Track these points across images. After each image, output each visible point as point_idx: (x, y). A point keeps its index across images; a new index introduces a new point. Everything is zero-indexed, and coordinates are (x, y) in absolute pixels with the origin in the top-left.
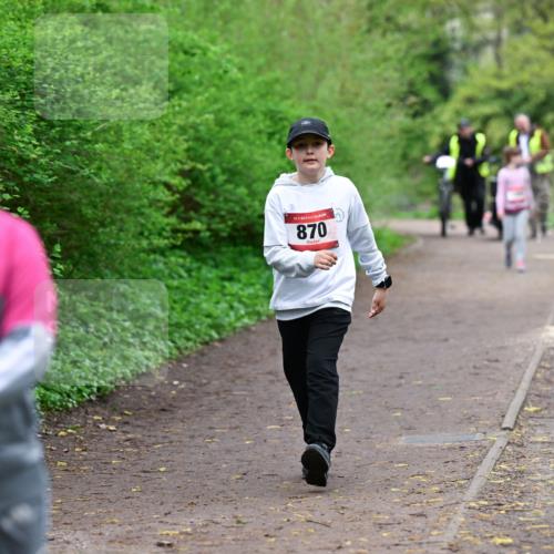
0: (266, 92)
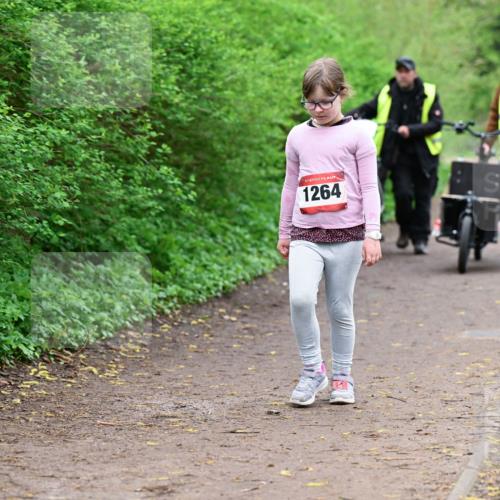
0: (363, 53)
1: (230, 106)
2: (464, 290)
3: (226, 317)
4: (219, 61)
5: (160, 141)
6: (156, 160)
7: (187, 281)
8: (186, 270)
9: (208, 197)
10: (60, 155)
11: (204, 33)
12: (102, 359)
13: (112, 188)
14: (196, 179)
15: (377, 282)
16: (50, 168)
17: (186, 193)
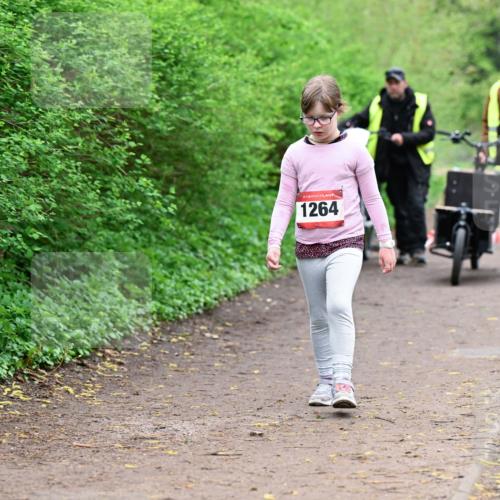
1: (212, 115)
2: (455, 307)
3: (208, 335)
4: (201, 68)
5: (139, 151)
6: (135, 172)
7: (167, 298)
8: (165, 285)
9: (189, 209)
10: (35, 166)
11: (185, 39)
12: (78, 378)
13: (89, 200)
14: (176, 190)
15: (364, 299)
16: (24, 179)
17: (165, 206)
